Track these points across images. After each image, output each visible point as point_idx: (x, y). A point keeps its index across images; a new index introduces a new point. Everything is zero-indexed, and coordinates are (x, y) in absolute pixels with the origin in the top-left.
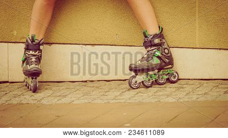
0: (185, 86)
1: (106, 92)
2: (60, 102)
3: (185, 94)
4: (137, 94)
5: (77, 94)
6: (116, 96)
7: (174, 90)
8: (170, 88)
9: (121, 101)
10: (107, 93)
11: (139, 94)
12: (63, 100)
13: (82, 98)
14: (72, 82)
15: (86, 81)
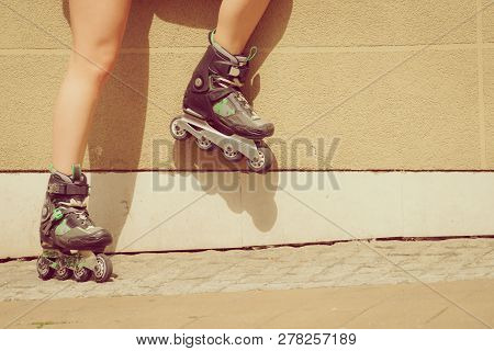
0: (459, 251)
1: (293, 267)
2: (197, 289)
3: (460, 265)
4: (359, 268)
5: (231, 273)
6: (314, 275)
7: (437, 259)
8: (428, 255)
9: (326, 284)
10: (295, 270)
11: (363, 270)
12: (203, 286)
13: (242, 281)
14: (221, 250)
15: (250, 248)
